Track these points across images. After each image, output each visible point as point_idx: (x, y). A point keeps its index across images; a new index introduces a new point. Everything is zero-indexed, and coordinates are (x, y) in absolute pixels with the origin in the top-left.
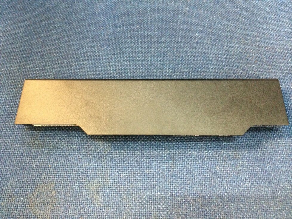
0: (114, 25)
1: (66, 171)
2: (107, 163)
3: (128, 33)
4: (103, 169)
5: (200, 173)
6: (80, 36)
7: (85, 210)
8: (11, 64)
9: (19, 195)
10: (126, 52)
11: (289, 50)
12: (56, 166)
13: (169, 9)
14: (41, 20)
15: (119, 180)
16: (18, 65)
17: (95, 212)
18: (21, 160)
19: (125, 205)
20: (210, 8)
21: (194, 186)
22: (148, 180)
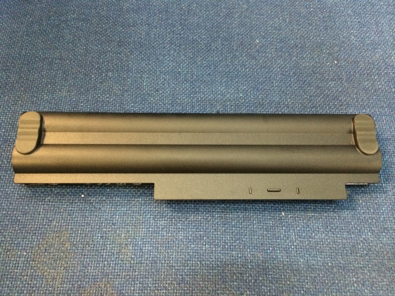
0: (148, 25)
1: (84, 217)
2: (140, 206)
3: (167, 36)
4: (135, 214)
5: (260, 221)
6: (102, 39)
7: (111, 268)
8: (8, 74)
9: (20, 248)
10: (164, 62)
11: (376, 64)
12: (71, 210)
13: (221, 6)
14: (49, 14)
15: (156, 229)
16: (17, 74)
17: (124, 271)
18: (22, 202)
19: (163, 262)
20: (275, 7)
21: (253, 237)
22: (193, 230)
